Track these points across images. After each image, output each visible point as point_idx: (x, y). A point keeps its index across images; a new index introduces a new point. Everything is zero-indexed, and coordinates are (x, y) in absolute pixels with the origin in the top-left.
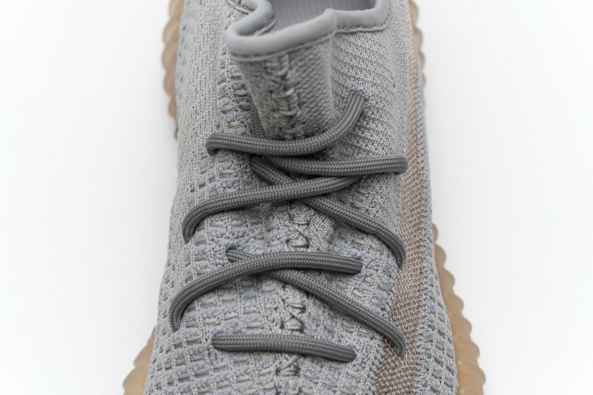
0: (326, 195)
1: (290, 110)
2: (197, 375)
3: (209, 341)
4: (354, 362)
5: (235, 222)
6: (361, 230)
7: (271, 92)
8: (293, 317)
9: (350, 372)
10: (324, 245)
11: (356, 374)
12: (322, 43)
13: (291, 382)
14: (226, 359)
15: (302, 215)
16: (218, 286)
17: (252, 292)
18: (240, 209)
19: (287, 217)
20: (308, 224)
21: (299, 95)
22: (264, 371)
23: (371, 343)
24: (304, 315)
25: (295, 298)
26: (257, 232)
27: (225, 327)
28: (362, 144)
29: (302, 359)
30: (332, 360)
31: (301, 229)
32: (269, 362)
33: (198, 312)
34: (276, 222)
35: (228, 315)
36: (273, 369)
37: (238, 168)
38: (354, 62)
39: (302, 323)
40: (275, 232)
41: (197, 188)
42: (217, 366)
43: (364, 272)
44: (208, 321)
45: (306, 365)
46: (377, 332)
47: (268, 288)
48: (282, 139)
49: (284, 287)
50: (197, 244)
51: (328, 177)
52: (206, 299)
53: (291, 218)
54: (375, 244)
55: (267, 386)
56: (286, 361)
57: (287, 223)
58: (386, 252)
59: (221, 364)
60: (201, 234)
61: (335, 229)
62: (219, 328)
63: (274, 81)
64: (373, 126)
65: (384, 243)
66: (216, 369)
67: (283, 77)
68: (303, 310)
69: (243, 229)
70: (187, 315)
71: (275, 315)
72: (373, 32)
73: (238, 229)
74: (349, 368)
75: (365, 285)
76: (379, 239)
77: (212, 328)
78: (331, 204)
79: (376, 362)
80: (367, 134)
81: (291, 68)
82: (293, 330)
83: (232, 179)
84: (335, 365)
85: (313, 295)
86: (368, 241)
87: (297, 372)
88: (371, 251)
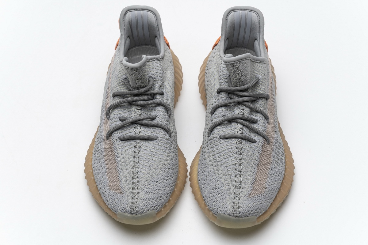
0: (248, 102)
1: (239, 77)
2: (215, 146)
3: (219, 137)
4: (256, 143)
5: (225, 109)
6: (257, 112)
7: (235, 72)
8: (240, 130)
9: (255, 145)
10: (248, 115)
11: (256, 145)
12: (247, 60)
13: (240, 145)
14: (223, 141)
15: (242, 107)
16: (220, 124)
17: (229, 126)
18: (226, 106)
19: (238, 108)
20: (243, 109)
21: (241, 73)
22: (233, 143)
23: (261, 139)
24: (243, 130)
25: (241, 126)
26: (230, 112)
27: (223, 134)
28: (258, 91)
29: (243, 140)
30: (251, 142)
31: (242, 111)
32: (234, 141)
33: (216, 131)
34: (235, 109)
35: (223, 131)
36: (235, 142)
37: (225, 96)
38: (256, 72)
39: (243, 132)
40: (235, 112)
41: (214, 103)
42: (221, 143)
43: (258, 122)
44: (218, 132)
45: (244, 142)
46: (262, 137)
47: (234, 124)
48: (237, 86)
49: (238, 124)
50: (215, 115)
51: (249, 97)
52: (217, 127)
53: (239, 108)
54: (261, 116)
55: (234, 146)
56: (239, 140)
57: (238, 109)
58: (264, 118)
59: (222, 142)
60: (216, 112)
61: (251, 112)
62: (221, 134)
63: (236, 69)
64: (261, 86)
65: (263, 116)
66: (220, 144)
67: (238, 68)
68: (243, 129)
69: (227, 111)
70: (212, 132)
71: (236, 130)
72: (263, 63)
73: (225, 111)
74: (255, 144)
75: (259, 126)
76: (262, 114)
77: (219, 134)
78: (249, 104)
79: (262, 144)
80: (259, 88)
81: (239, 66)
82: (240, 133)
83: (224, 99)
84: (251, 143)
85: (245, 126)
86: (259, 115)
87: (241, 143)
88: (260, 117)
